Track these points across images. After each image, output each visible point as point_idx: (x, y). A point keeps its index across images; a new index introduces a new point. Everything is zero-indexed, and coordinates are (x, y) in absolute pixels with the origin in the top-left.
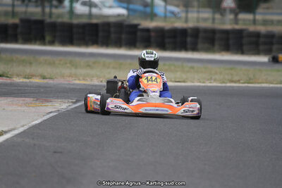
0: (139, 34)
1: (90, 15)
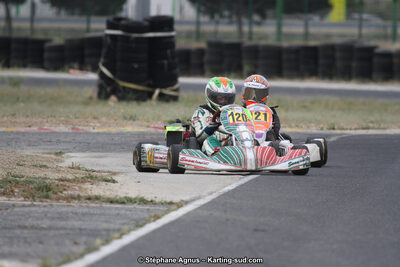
0: (376, 60)
1: (306, 35)
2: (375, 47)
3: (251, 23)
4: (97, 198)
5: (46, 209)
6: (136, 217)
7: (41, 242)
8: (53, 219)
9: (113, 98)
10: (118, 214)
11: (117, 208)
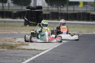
0: (90, 16)
1: (74, 10)
2: (90, 13)
3: (61, 7)
4: (24, 49)
5: (12, 52)
6: (34, 53)
7: (11, 60)
8: (14, 54)
9: (28, 25)
10: (29, 53)
11: (29, 51)
